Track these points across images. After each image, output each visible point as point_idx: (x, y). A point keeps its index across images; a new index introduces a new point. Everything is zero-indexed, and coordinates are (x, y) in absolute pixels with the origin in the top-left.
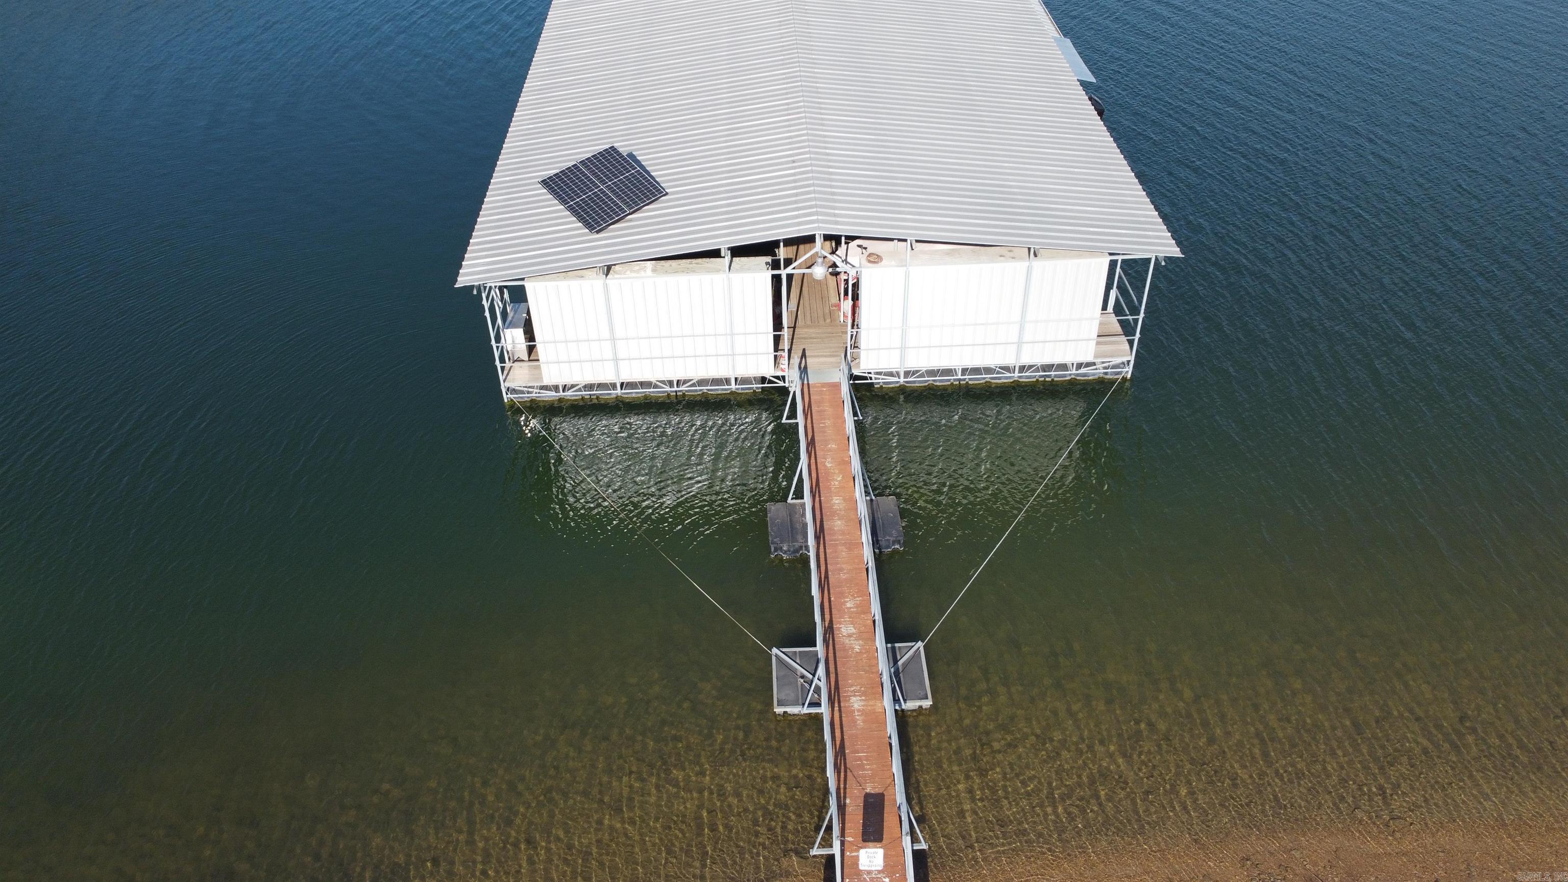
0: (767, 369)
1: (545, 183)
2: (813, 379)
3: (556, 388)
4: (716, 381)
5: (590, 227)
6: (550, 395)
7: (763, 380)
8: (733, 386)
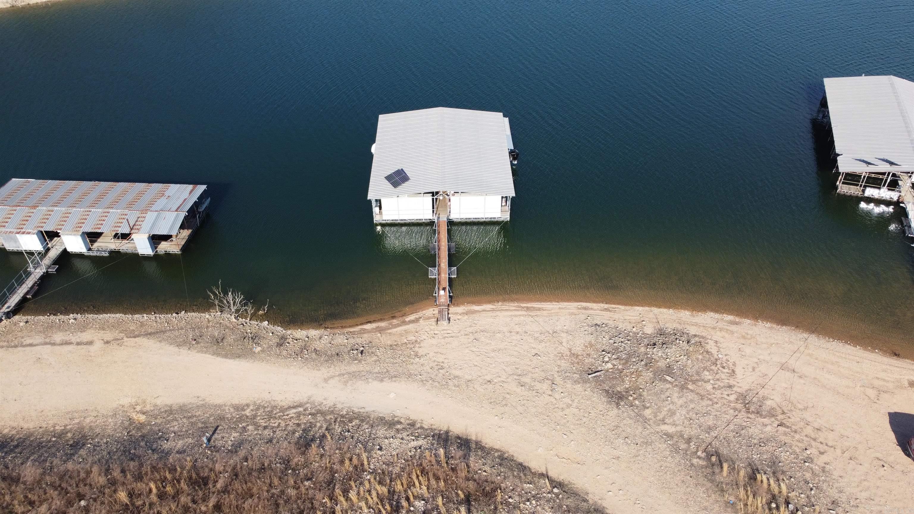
0: (431, 218)
1: (385, 178)
2: (441, 219)
3: (386, 220)
4: (420, 220)
5: (395, 187)
6: (384, 222)
7: (430, 219)
8: (424, 221)
